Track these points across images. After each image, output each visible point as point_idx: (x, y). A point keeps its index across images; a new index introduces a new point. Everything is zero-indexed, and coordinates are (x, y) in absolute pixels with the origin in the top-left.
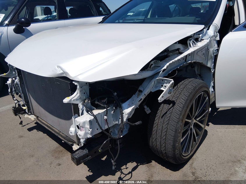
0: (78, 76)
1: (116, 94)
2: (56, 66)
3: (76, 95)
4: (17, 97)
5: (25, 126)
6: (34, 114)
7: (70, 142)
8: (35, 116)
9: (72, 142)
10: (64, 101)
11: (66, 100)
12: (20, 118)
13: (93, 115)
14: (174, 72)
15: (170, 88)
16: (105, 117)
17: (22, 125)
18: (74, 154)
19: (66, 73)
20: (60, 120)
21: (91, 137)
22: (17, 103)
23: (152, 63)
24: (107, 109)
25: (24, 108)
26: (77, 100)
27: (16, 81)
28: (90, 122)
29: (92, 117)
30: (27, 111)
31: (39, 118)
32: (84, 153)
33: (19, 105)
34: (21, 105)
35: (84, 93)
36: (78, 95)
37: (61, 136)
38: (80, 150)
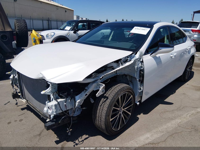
0: (51, 80)
1: (72, 90)
2: (39, 73)
3: (49, 90)
4: (15, 87)
5: (19, 106)
6: (25, 99)
7: (45, 117)
8: (26, 100)
9: (46, 117)
10: (41, 93)
11: (43, 92)
12: (16, 101)
13: (57, 102)
14: (107, 80)
15: (103, 89)
16: (65, 104)
17: (17, 105)
18: (46, 124)
19: (45, 77)
20: (41, 104)
21: (55, 114)
22: (15, 91)
23: (93, 74)
24: (66, 99)
25: (19, 94)
26: (49, 92)
27: (16, 77)
28: (55, 105)
29: (57, 103)
30: (21, 96)
31: (28, 102)
32: (52, 124)
33: (16, 92)
34: (18, 92)
35: (54, 89)
36: (50, 89)
37: (41, 113)
38: (50, 122)
